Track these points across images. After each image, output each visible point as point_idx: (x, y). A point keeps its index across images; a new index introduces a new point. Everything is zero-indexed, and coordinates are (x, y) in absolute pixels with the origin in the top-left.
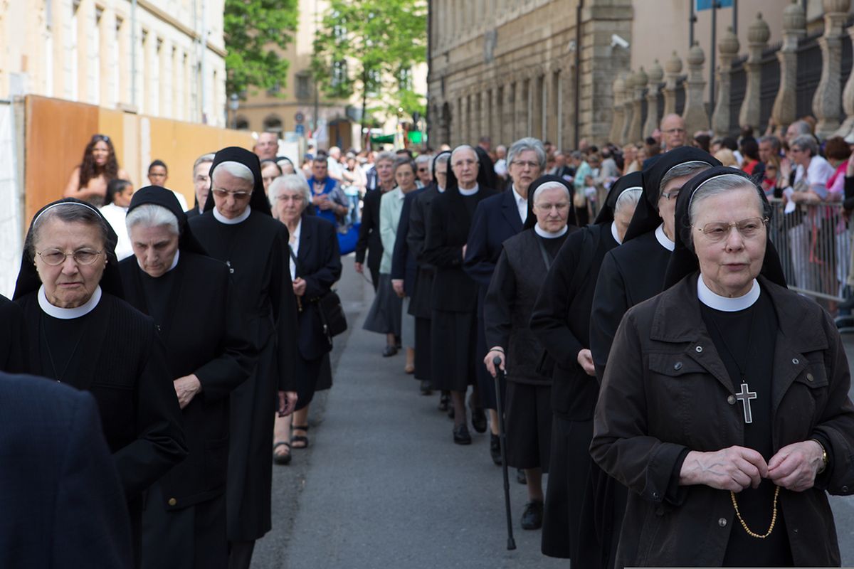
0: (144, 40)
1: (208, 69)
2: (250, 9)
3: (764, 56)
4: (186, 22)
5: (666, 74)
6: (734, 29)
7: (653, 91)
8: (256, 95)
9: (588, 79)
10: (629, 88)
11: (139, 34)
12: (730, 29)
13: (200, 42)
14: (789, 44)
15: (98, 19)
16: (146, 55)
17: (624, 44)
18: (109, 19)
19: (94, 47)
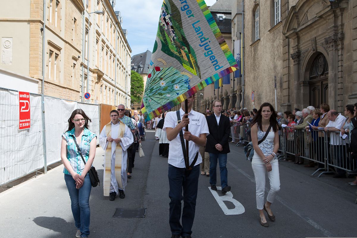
0: (117, 94)
1: (128, 99)
2: (135, 88)
3: (227, 97)
4: (124, 90)
5: (210, 100)
6: (222, 92)
7: (208, 103)
8: (136, 103)
9: (196, 101)
10: (203, 102)
11: (116, 93)
12: (221, 92)
13: (126, 94)
14: (231, 95)
15: (109, 90)
16: (117, 96)
17: (203, 95)
18: (111, 90)
19: (108, 95)
